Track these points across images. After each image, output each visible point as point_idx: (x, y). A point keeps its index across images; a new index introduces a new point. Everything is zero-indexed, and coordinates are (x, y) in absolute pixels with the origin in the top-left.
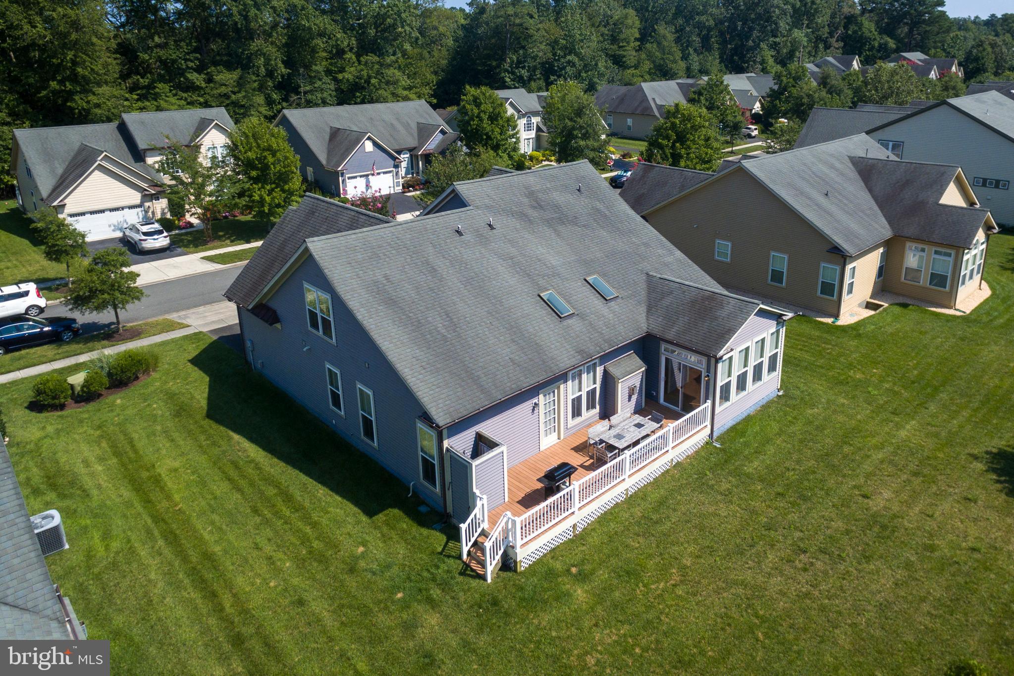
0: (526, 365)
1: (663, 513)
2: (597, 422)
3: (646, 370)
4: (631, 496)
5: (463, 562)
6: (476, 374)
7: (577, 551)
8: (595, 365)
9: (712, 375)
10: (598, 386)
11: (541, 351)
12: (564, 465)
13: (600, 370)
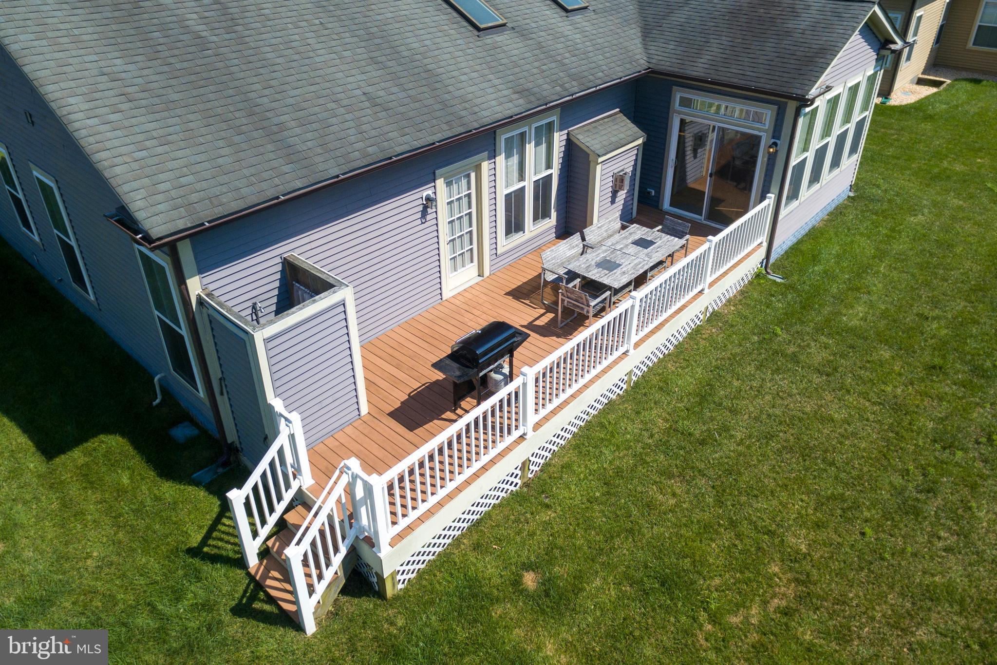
0: (402, 109)
1: (712, 419)
2: (551, 243)
3: (644, 143)
4: (637, 383)
5: (248, 574)
6: (276, 120)
7: (532, 526)
8: (550, 127)
9: (783, 143)
10: (555, 172)
11: (438, 85)
12: (497, 328)
13: (559, 139)
